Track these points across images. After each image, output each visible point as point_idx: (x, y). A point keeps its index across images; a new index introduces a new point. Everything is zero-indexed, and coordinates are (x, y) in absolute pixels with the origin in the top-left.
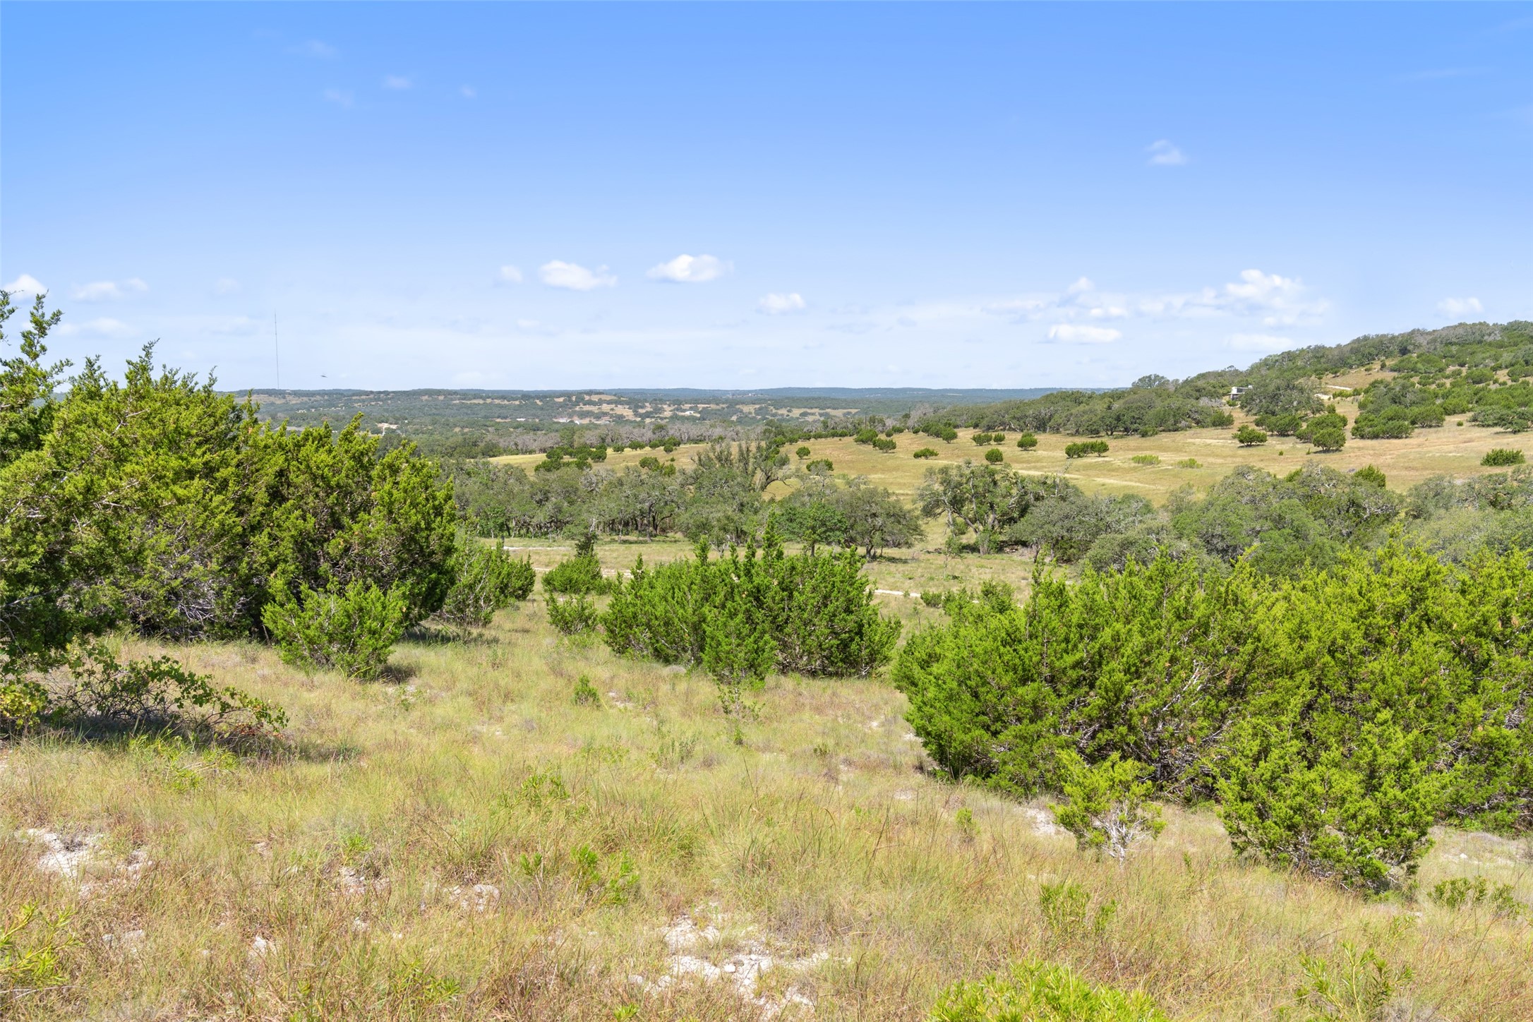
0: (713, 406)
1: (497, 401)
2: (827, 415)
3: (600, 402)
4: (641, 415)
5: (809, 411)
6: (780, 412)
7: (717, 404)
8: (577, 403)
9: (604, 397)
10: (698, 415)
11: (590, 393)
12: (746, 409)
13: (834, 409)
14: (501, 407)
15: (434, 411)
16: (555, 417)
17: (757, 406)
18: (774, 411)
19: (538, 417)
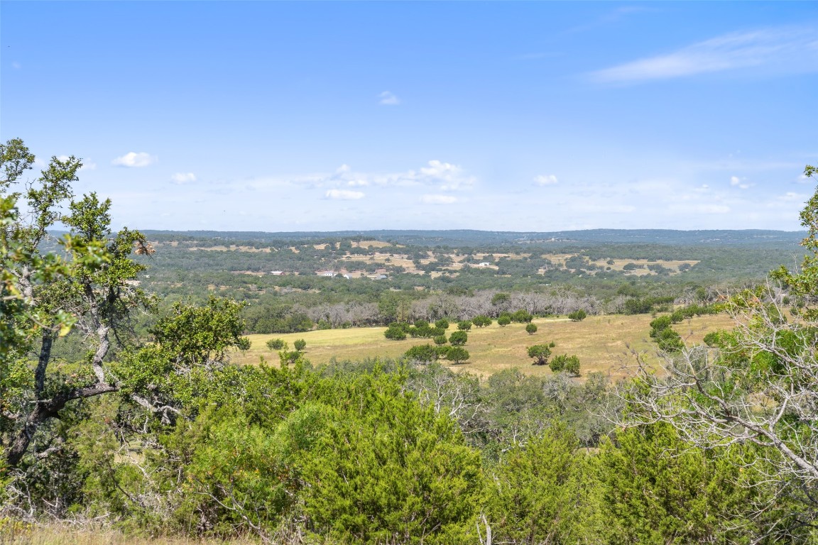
0: (512, 256)
1: (243, 249)
2: (659, 269)
3: (371, 251)
4: (424, 268)
5: (635, 262)
6: (599, 263)
7: (517, 253)
8: (342, 252)
9: (375, 244)
10: (497, 268)
11: (358, 237)
12: (555, 259)
13: (667, 259)
14: (250, 256)
15: (168, 261)
16: (318, 269)
17: (569, 256)
18: (591, 263)
19: (297, 269)
